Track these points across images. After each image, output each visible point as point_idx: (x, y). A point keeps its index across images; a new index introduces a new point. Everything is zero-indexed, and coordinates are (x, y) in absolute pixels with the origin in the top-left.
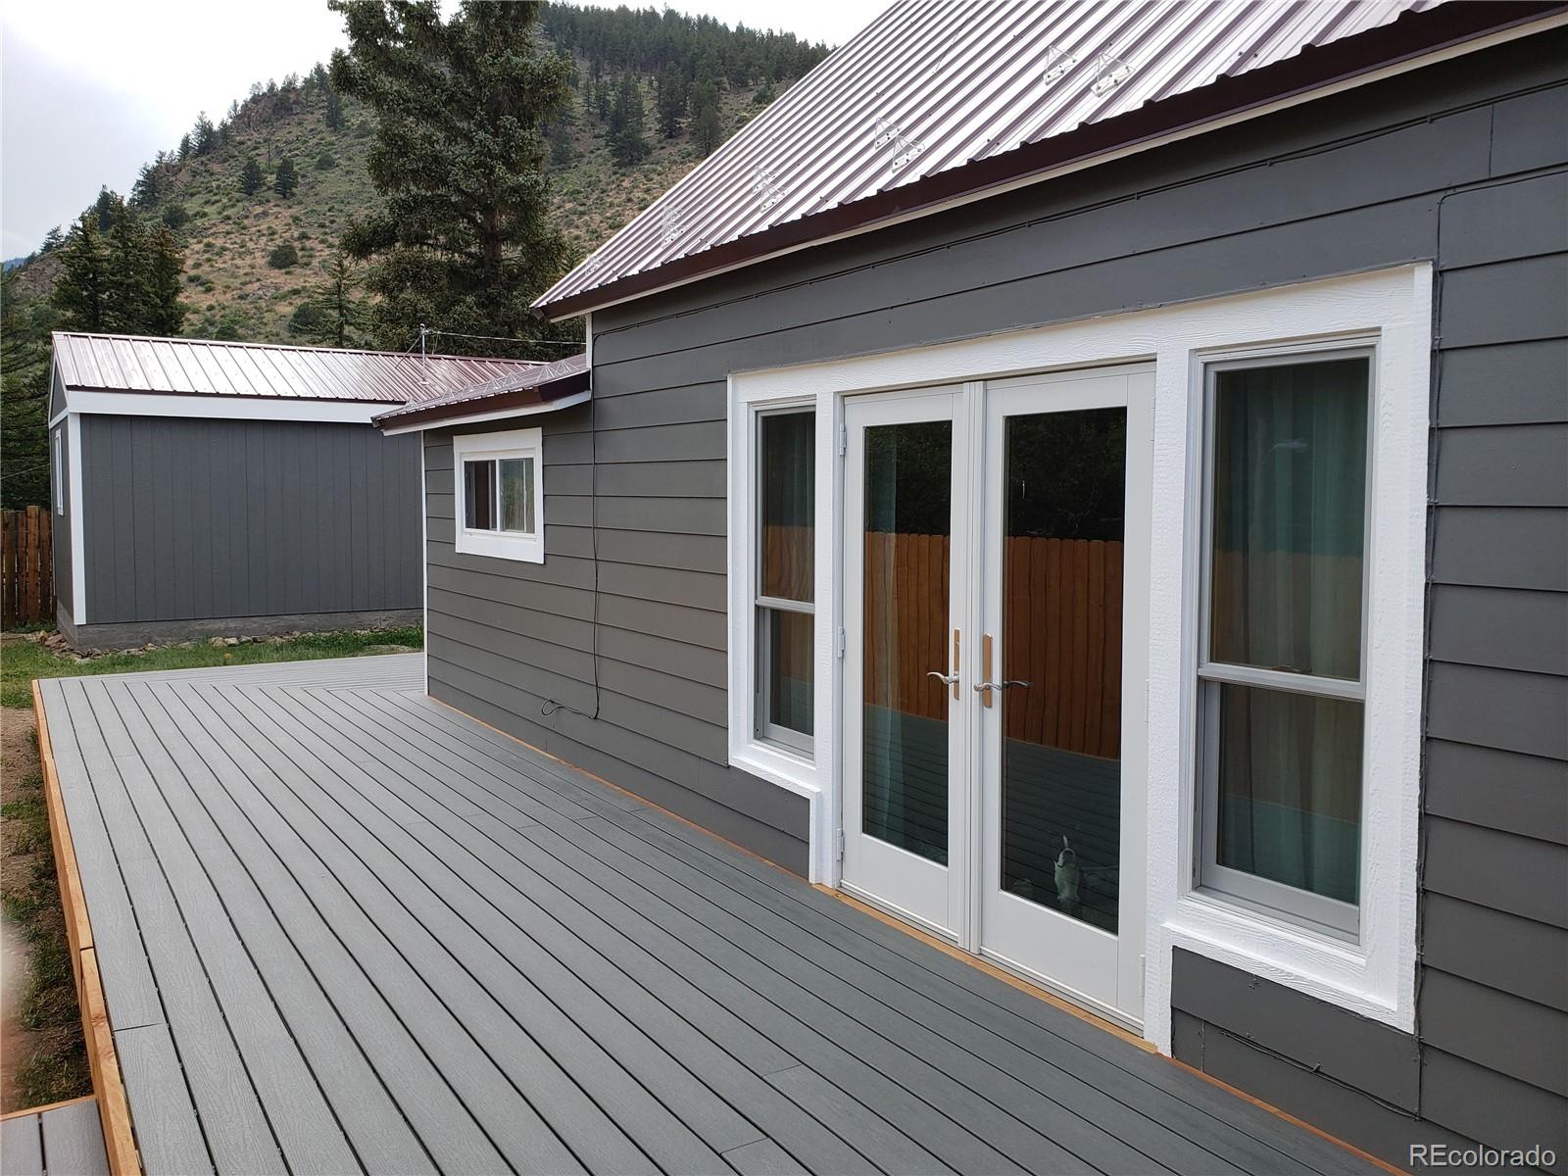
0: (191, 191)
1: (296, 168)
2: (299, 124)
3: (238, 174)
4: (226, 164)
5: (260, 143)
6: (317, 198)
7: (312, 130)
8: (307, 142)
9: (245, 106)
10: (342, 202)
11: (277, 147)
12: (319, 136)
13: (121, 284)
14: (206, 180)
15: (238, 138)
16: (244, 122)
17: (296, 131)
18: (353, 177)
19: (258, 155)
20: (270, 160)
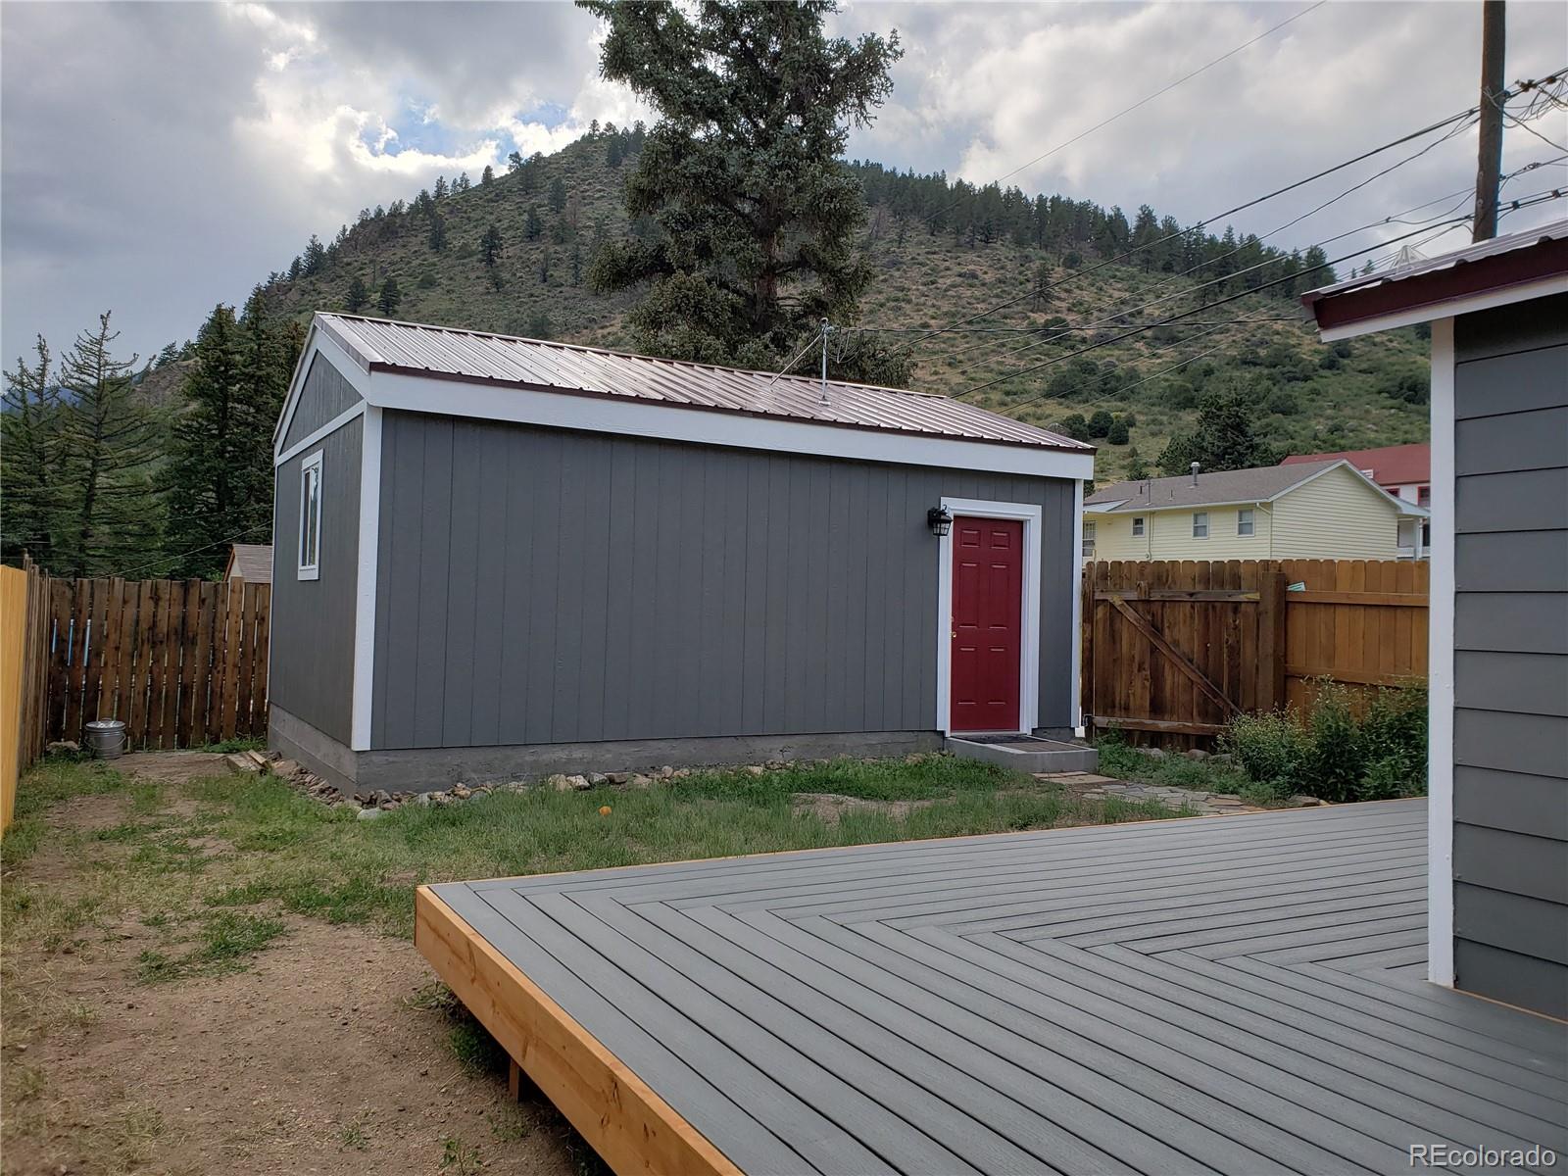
0: (298, 309)
1: (399, 287)
2: (404, 246)
3: (343, 293)
4: (333, 284)
5: (365, 264)
6: (419, 315)
7: (416, 251)
8: (410, 262)
9: (354, 229)
10: (443, 319)
11: (382, 267)
12: (423, 257)
13: (253, 376)
14: (314, 298)
15: (345, 260)
16: (351, 245)
17: (401, 253)
18: (453, 296)
19: (363, 275)
20: (374, 279)
